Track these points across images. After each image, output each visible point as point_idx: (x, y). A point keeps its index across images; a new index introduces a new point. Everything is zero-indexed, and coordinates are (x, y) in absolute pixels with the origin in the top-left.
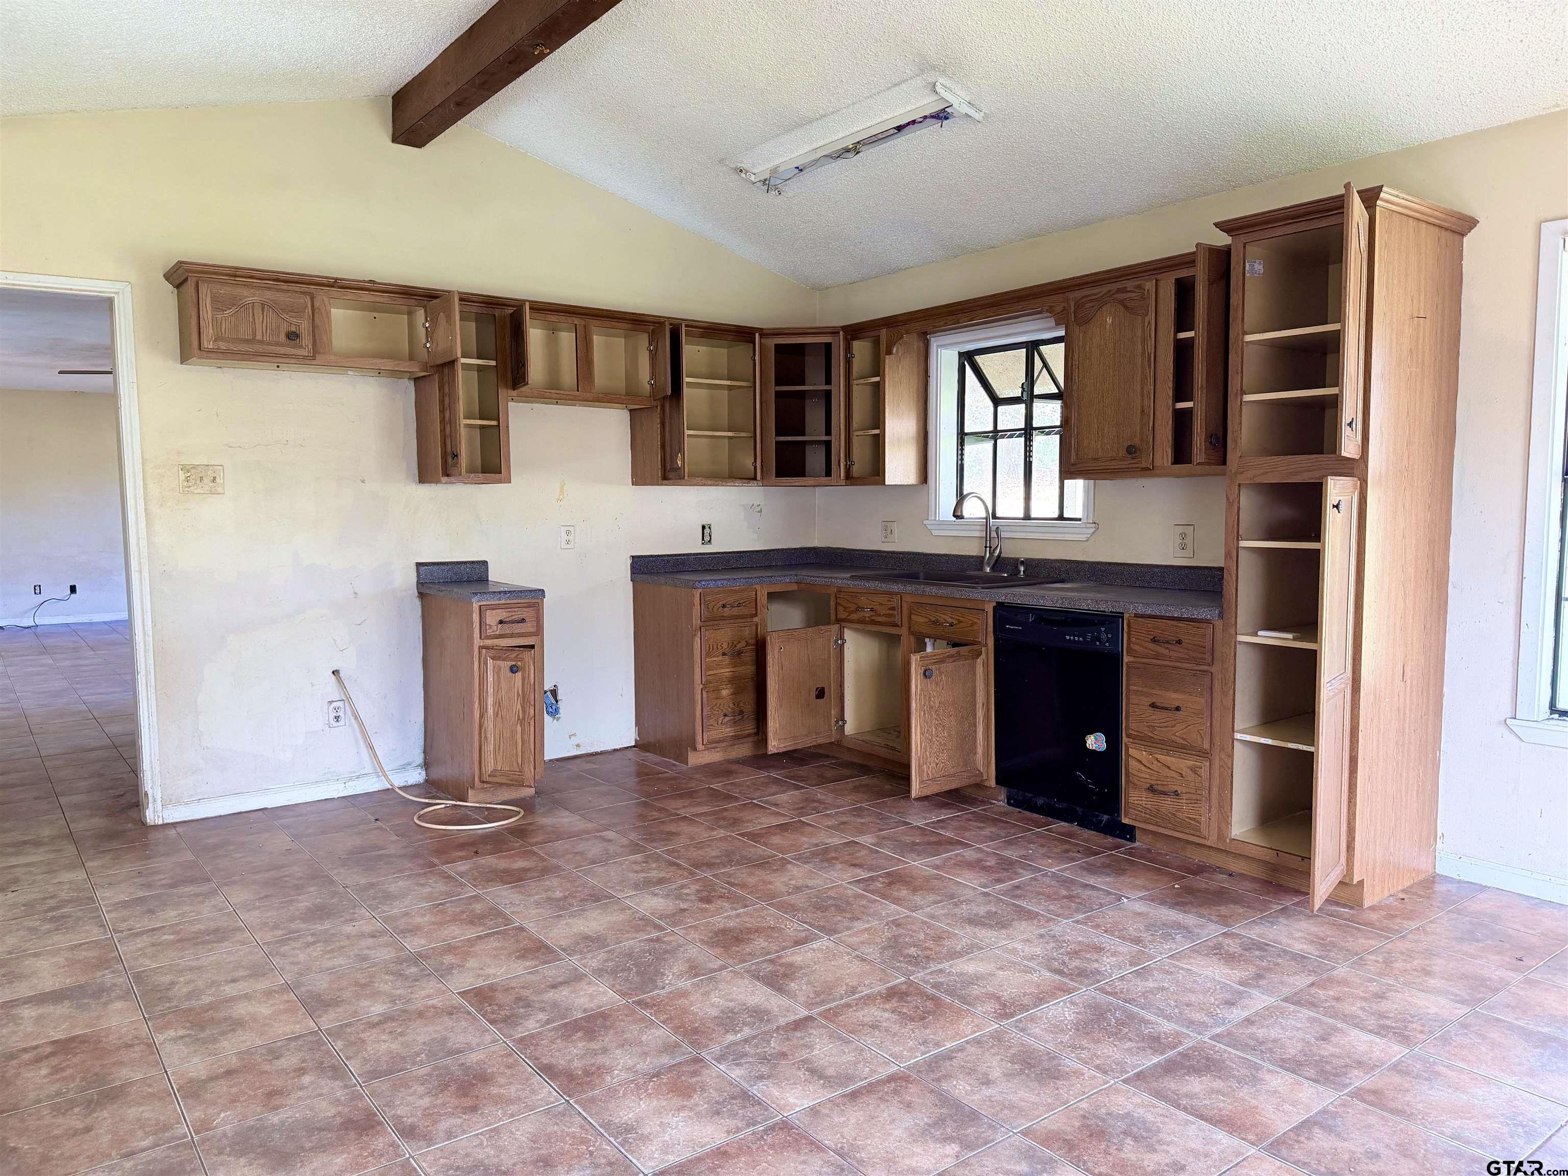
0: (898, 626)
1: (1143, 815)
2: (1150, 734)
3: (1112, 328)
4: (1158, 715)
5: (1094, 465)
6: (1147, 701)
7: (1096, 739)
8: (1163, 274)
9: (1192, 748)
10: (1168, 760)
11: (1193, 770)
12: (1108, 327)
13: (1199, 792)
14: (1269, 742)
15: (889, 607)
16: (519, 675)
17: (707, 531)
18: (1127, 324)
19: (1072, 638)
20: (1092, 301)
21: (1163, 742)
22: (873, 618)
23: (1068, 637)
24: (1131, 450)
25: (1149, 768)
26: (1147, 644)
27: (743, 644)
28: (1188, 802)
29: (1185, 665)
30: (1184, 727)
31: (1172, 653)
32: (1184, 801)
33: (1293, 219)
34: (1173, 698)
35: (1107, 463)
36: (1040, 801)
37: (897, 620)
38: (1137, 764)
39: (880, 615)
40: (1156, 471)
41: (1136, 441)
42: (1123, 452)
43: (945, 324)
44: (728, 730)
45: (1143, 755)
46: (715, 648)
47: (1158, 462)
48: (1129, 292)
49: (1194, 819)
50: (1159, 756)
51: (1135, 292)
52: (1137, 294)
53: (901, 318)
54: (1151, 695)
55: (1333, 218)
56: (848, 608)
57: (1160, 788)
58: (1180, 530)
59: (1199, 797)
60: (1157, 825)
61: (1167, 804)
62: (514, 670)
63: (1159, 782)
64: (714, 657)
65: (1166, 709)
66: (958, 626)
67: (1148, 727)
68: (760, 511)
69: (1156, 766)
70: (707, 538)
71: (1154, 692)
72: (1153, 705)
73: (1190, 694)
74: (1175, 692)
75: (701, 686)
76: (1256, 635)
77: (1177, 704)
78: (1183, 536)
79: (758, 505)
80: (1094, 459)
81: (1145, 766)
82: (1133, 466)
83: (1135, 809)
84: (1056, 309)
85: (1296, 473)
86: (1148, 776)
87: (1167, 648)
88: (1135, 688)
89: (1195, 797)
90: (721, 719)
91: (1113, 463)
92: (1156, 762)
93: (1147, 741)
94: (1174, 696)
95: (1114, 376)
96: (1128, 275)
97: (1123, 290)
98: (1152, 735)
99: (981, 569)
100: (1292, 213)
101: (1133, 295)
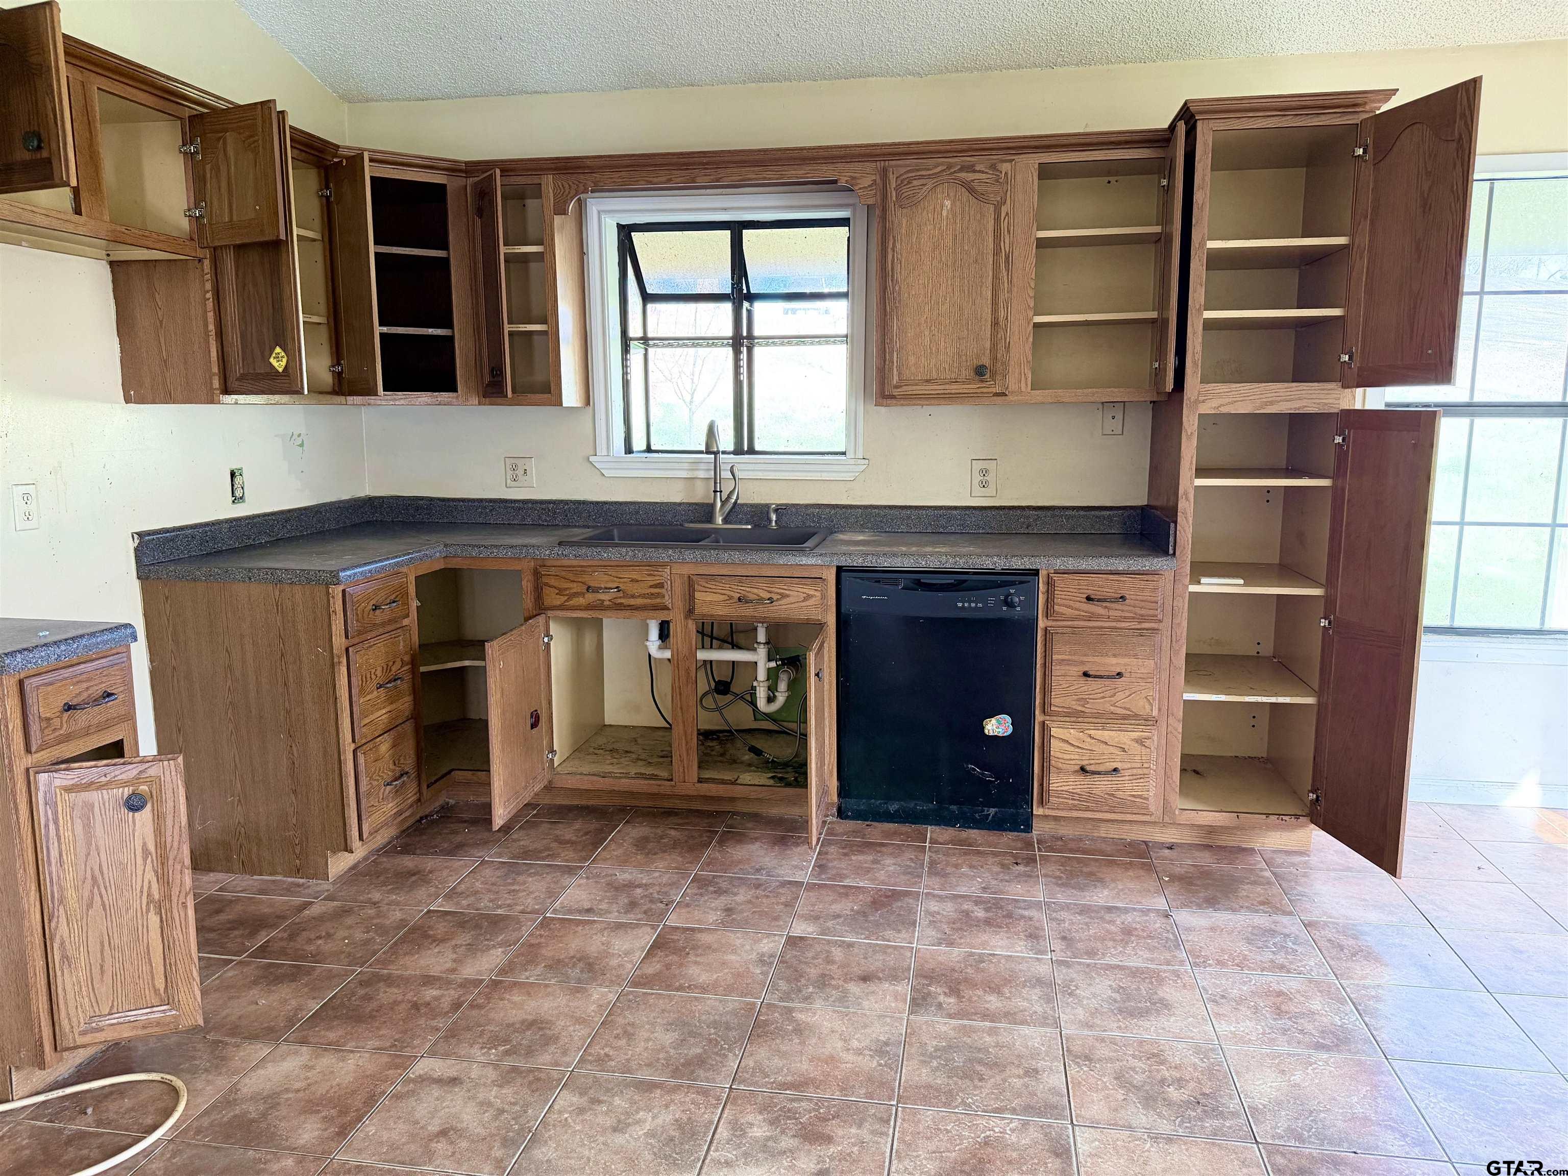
0: (668, 609)
1: (1071, 802)
2: (1080, 708)
3: (950, 216)
4: (1094, 684)
5: (927, 388)
6: (1078, 670)
7: (998, 721)
8: (1022, 156)
9: (1136, 716)
10: (1105, 735)
11: (1140, 742)
12: (944, 213)
13: (1146, 765)
14: (1223, 698)
15: (651, 583)
16: (145, 816)
17: (238, 480)
18: (972, 213)
19: (966, 605)
20: (922, 177)
21: (1098, 715)
22: (619, 601)
23: (960, 605)
24: (980, 371)
25: (1078, 747)
26: (1078, 605)
27: (398, 664)
28: (1131, 778)
29: (1123, 625)
30: (1127, 694)
31: (1112, 613)
32: (1127, 778)
33: (1280, 111)
34: (1113, 663)
35: (947, 387)
36: (893, 807)
37: (667, 601)
38: (1062, 744)
39: (633, 596)
40: (1010, 398)
41: (986, 361)
42: (967, 373)
43: (669, 181)
44: (391, 805)
45: (1071, 734)
46: (369, 679)
47: (1013, 386)
48: (979, 171)
49: (1140, 797)
50: (1092, 732)
51: (986, 173)
52: (990, 176)
53: (588, 162)
54: (1083, 663)
55: (1329, 116)
56: (566, 589)
57: (1092, 768)
58: (978, 466)
59: (1146, 771)
60: (1087, 809)
61: (1102, 785)
62: (134, 804)
63: (1092, 762)
64: (368, 694)
65: (1101, 677)
66: (780, 602)
67: (1078, 700)
68: (302, 445)
69: (1089, 744)
70: (238, 493)
71: (1085, 659)
72: (1086, 674)
73: (1135, 656)
74: (1115, 656)
75: (353, 746)
76: (1199, 583)
77: (1118, 670)
78: (984, 472)
79: (299, 435)
80: (927, 381)
81: (1073, 745)
82: (985, 390)
83: (1058, 797)
84: (859, 181)
85: (1272, 403)
86: (1077, 757)
87: (1106, 607)
88: (1060, 657)
89: (1140, 771)
90: (382, 791)
91: (954, 386)
92: (1089, 740)
93: (1074, 716)
94: (1114, 661)
95: (954, 276)
96: (977, 150)
97: (971, 169)
98: (1083, 709)
99: (710, 518)
100: (1283, 104)
101: (984, 176)
